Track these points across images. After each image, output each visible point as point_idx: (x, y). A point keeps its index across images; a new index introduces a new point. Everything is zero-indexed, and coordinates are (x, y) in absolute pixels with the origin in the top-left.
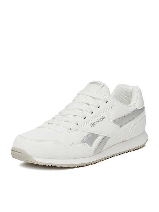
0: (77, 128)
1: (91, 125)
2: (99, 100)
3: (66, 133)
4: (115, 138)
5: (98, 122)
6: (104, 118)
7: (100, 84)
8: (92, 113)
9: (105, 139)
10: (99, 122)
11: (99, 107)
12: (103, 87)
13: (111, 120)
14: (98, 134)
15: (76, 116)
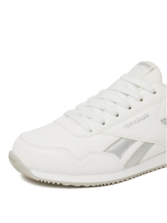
0: (103, 130)
1: (126, 126)
2: (143, 89)
3: (83, 136)
4: (164, 144)
5: (137, 121)
6: (147, 116)
7: (149, 67)
8: (130, 108)
9: (146, 146)
10: (139, 122)
11: (141, 100)
12: (152, 71)
13: (159, 119)
14: (135, 139)
15: (105, 110)
